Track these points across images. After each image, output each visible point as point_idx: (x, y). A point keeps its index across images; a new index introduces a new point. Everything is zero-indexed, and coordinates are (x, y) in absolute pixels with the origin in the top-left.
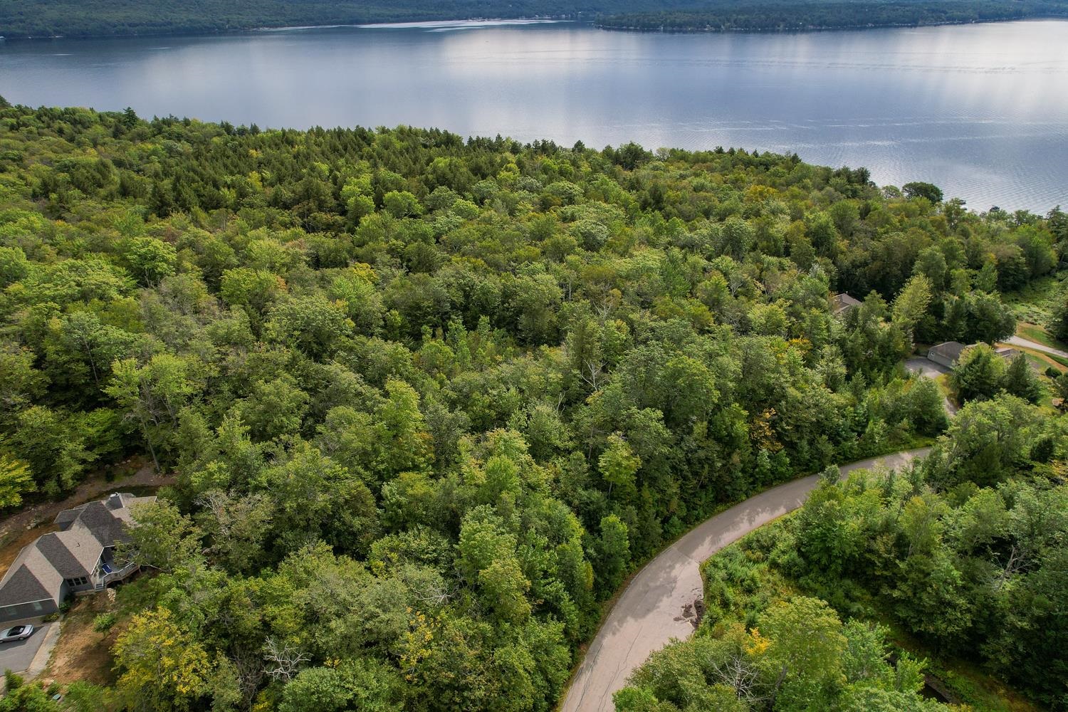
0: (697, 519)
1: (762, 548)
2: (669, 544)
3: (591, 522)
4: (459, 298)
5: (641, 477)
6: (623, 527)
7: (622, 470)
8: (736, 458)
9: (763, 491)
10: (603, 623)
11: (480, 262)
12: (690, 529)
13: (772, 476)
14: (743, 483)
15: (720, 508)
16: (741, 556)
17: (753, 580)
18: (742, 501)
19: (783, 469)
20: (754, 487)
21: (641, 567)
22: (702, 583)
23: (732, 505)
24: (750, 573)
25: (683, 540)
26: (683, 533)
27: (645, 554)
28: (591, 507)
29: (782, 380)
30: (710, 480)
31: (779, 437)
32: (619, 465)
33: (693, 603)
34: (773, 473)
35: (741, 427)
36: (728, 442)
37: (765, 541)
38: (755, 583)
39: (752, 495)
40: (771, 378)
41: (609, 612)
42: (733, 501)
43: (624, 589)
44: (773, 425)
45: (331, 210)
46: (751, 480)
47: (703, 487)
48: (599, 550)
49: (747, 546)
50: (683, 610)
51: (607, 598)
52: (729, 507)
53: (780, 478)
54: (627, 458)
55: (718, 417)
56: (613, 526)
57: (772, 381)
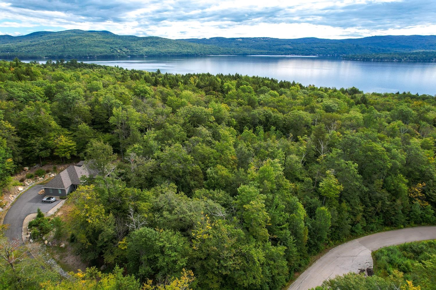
0: (372, 230)
1: (414, 251)
2: (354, 238)
3: (311, 212)
4: (263, 119)
5: (341, 197)
6: (328, 214)
7: (332, 189)
8: (398, 202)
9: (415, 227)
10: (310, 266)
11: (276, 110)
12: (367, 235)
13: (421, 219)
14: (402, 218)
15: (387, 228)
16: (399, 253)
17: (407, 266)
18: (401, 228)
19: (430, 216)
20: (409, 223)
21: (336, 245)
22: (372, 261)
23: (394, 229)
24: (405, 262)
25: (362, 238)
26: (363, 235)
27: (339, 239)
28: (312, 206)
29: (431, 170)
30: (382, 211)
31: (428, 199)
32: (330, 186)
33: (366, 269)
34: (421, 217)
35: (404, 187)
36: (395, 193)
37: (416, 249)
38: (408, 268)
39: (407, 227)
40: (424, 168)
41: (315, 261)
42: (395, 227)
43: (325, 253)
44: (423, 192)
45: (218, 91)
46: (408, 218)
47: (377, 214)
48: (313, 225)
49: (404, 248)
50: (359, 271)
51: (315, 254)
52: (392, 230)
53: (427, 222)
54: (335, 184)
55: (389, 178)
56: (323, 211)
57: (424, 169)
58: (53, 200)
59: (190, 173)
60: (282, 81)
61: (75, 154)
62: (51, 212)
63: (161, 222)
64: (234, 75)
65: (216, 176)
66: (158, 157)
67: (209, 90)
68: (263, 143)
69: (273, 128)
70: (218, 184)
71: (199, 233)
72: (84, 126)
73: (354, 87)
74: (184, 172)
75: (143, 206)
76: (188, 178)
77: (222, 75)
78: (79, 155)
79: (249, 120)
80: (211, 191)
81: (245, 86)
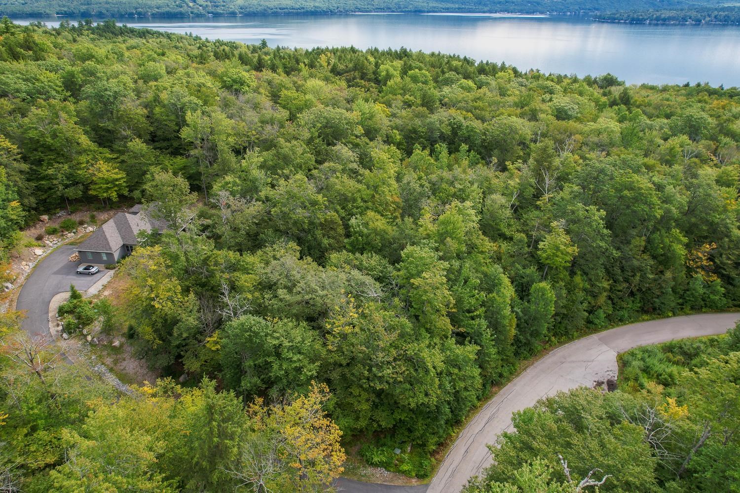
0: (621, 320)
1: (684, 353)
2: (591, 333)
3: (523, 290)
5: (574, 266)
6: (551, 295)
7: (559, 253)
8: (668, 275)
9: (690, 314)
10: (517, 376)
11: (470, 114)
12: (613, 327)
13: (702, 303)
14: (672, 300)
15: (645, 317)
16: (660, 355)
17: (670, 376)
18: (668, 317)
19: (717, 298)
20: (682, 309)
21: (561, 343)
22: (617, 368)
23: (657, 318)
24: (668, 370)
25: (604, 333)
26: (606, 328)
27: (567, 333)
28: (525, 280)
29: (728, 221)
30: (640, 290)
31: (717, 270)
32: (558, 249)
33: (605, 381)
34: (704, 300)
35: (680, 250)
36: (664, 260)
37: (689, 349)
38: (673, 379)
39: (679, 315)
40: (717, 218)
41: (525, 369)
42: (659, 314)
43: (542, 356)
44: (711, 258)
45: (369, 80)
46: (681, 301)
47: (632, 294)
48: (525, 311)
49: (669, 348)
50: (595, 383)
51: (525, 358)
52: (654, 319)
53: (710, 307)
54: (565, 245)
55: (656, 235)
56: (543, 290)
57: (716, 220)
58: (93, 270)
59: (321, 224)
60: (482, 62)
61: (126, 192)
62: (93, 290)
63: (275, 306)
64: (398, 50)
65: (365, 231)
66: (267, 197)
67: (354, 78)
68: (446, 174)
69: (464, 147)
70: (368, 244)
71: (337, 324)
72: (137, 145)
73: (609, 74)
74: (311, 223)
75: (245, 280)
76: (319, 233)
77: (376, 50)
78: (132, 194)
79: (423, 132)
80: (358, 255)
81: (417, 70)
